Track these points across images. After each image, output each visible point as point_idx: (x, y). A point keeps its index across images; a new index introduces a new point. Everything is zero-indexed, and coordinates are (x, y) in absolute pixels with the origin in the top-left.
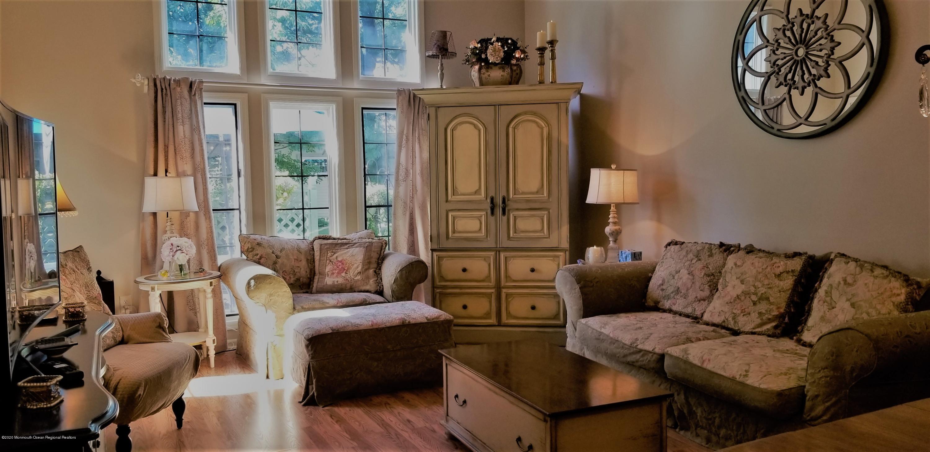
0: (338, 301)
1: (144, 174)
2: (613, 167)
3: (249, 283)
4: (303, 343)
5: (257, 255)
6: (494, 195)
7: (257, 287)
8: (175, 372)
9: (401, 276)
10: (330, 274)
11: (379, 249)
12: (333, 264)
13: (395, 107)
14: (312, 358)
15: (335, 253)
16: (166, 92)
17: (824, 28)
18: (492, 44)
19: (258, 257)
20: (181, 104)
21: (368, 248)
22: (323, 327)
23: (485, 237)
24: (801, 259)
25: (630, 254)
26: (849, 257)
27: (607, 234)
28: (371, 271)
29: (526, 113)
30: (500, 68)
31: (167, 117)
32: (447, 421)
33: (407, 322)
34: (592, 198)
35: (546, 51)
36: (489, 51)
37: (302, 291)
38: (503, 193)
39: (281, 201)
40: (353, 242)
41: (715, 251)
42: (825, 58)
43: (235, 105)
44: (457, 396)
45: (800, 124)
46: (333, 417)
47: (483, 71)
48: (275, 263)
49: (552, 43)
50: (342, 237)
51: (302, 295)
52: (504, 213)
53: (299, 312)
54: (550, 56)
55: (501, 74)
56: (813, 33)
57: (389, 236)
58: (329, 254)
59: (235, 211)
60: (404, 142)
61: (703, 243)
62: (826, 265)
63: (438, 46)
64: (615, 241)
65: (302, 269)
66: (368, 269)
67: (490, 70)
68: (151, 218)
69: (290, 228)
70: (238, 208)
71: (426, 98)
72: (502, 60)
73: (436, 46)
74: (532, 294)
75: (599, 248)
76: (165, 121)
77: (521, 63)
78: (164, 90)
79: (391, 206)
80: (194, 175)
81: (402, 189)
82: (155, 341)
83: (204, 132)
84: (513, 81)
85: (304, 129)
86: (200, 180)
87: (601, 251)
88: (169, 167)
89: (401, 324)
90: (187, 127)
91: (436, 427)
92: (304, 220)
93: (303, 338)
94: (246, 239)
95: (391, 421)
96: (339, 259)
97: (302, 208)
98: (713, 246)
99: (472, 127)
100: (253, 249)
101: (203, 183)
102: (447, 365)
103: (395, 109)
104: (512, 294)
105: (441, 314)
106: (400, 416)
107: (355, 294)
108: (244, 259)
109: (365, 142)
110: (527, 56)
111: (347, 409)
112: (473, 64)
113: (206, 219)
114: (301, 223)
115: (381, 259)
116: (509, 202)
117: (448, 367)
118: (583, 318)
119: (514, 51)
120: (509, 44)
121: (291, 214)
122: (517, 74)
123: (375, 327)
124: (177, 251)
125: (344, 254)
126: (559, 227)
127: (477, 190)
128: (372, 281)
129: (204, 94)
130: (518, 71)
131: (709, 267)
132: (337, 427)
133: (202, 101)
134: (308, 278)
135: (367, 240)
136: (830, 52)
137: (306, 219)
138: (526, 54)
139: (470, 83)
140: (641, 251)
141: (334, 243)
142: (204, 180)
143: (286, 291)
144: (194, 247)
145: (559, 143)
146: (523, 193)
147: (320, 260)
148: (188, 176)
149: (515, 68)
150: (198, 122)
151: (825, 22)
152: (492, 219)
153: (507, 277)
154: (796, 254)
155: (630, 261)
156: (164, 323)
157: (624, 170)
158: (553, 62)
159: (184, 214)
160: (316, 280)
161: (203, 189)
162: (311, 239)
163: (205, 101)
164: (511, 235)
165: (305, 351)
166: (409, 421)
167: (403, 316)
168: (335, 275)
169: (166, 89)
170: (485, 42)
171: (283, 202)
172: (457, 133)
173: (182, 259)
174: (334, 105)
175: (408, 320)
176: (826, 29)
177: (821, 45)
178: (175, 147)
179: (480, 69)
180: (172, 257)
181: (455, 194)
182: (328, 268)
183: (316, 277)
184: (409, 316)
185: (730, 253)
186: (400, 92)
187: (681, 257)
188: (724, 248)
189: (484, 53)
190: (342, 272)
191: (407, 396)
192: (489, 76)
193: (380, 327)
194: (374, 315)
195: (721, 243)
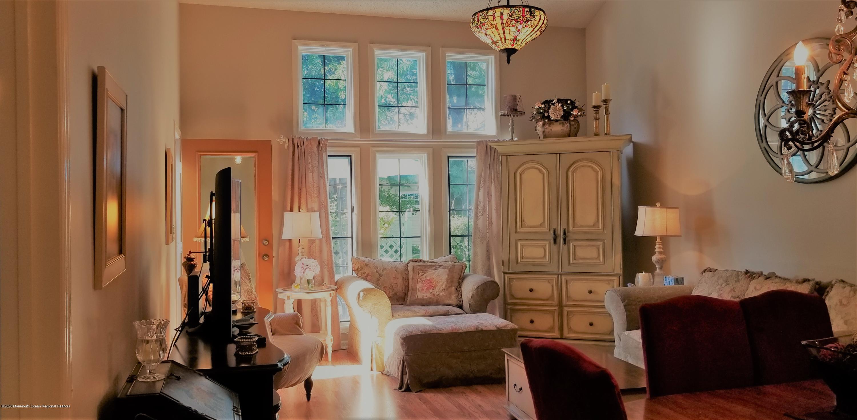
0: (427, 311)
1: (284, 210)
2: (658, 205)
3: (359, 294)
4: (399, 341)
5: (365, 273)
6: (556, 228)
7: (365, 298)
8: (308, 356)
9: (477, 292)
10: (420, 289)
11: (460, 271)
12: (423, 282)
13: (475, 155)
14: (406, 353)
15: (424, 273)
16: (301, 148)
17: (827, 92)
18: (553, 104)
19: (366, 275)
20: (311, 157)
21: (451, 269)
22: (414, 330)
23: (549, 262)
24: (809, 285)
25: (673, 279)
26: (847, 283)
27: (654, 262)
28: (453, 289)
29: (582, 160)
30: (560, 124)
31: (301, 167)
32: (509, 405)
33: (480, 328)
34: (639, 232)
35: (601, 109)
36: (551, 111)
37: (398, 303)
38: (564, 226)
39: (382, 231)
40: (439, 265)
41: (741, 277)
42: (829, 117)
43: (351, 156)
44: (515, 385)
45: (812, 171)
46: (421, 400)
47: (546, 126)
48: (378, 280)
49: (605, 101)
50: (430, 261)
51: (398, 306)
52: (565, 242)
53: (396, 318)
54: (605, 112)
55: (561, 128)
56: (819, 97)
57: (469, 261)
58: (420, 274)
59: (349, 238)
60: (482, 183)
61: (732, 270)
62: (827, 290)
63: (509, 107)
64: (661, 268)
65: (399, 286)
66: (451, 286)
67: (552, 125)
68: (287, 243)
69: (389, 254)
70: (351, 236)
71: (500, 149)
72: (562, 117)
73: (507, 107)
74: (590, 313)
75: (647, 274)
76: (299, 170)
77: (580, 119)
78: (300, 147)
79: (471, 236)
80: (319, 211)
81: (480, 222)
82: (293, 334)
83: (328, 177)
84: (571, 133)
85: (402, 174)
86: (323, 215)
87: (649, 276)
88: (301, 204)
89: (475, 330)
90: (316, 174)
91: (501, 411)
92: (401, 247)
93: (399, 337)
94: (356, 261)
95: (466, 405)
96: (428, 278)
97: (399, 236)
98: (740, 272)
99: (537, 171)
100: (362, 268)
101: (326, 217)
102: (508, 360)
103: (475, 157)
104: (572, 312)
105: (508, 324)
106: (473, 402)
107: (440, 307)
108: (354, 277)
109: (450, 183)
110: (583, 113)
111: (432, 395)
112: (538, 121)
113: (327, 244)
114: (399, 249)
115: (462, 279)
116: (569, 233)
117: (509, 362)
118: (627, 331)
119: (572, 110)
120: (568, 104)
121: (390, 242)
122: (575, 128)
123: (454, 331)
124: (306, 269)
125: (432, 274)
126: (613, 256)
127: (542, 223)
128: (453, 297)
129: (328, 149)
130: (576, 126)
131: (736, 290)
132: (424, 406)
133: (326, 154)
134: (404, 293)
135: (451, 263)
136: (832, 113)
137: (403, 246)
138: (583, 112)
139: (537, 137)
140: (683, 277)
141: (424, 265)
142: (326, 214)
143: (386, 302)
144: (319, 266)
145: (612, 185)
146: (581, 226)
147: (413, 279)
148: (315, 211)
149: (573, 123)
150: (323, 171)
151: (827, 88)
152: (554, 247)
153: (567, 297)
154: (806, 280)
155: (673, 285)
156: (300, 321)
157: (667, 208)
158: (607, 117)
159: (312, 241)
160: (409, 295)
161: (326, 221)
162: (406, 262)
163: (328, 154)
164: (571, 262)
165: (401, 347)
166: (480, 406)
167: (477, 324)
168: (425, 291)
169: (301, 146)
170: (548, 103)
171: (384, 231)
172: (525, 176)
173: (309, 275)
174: (426, 155)
175: (481, 327)
176: (829, 93)
177: (825, 106)
178: (306, 189)
179: (543, 125)
180: (302, 273)
181: (523, 227)
182: (419, 285)
183: (410, 292)
184: (481, 324)
185: (752, 279)
186: (479, 143)
187: (713, 282)
188: (749, 274)
189: (547, 112)
190: (431, 289)
191: (480, 388)
192: (551, 130)
193: (458, 331)
194: (453, 322)
195: (747, 270)
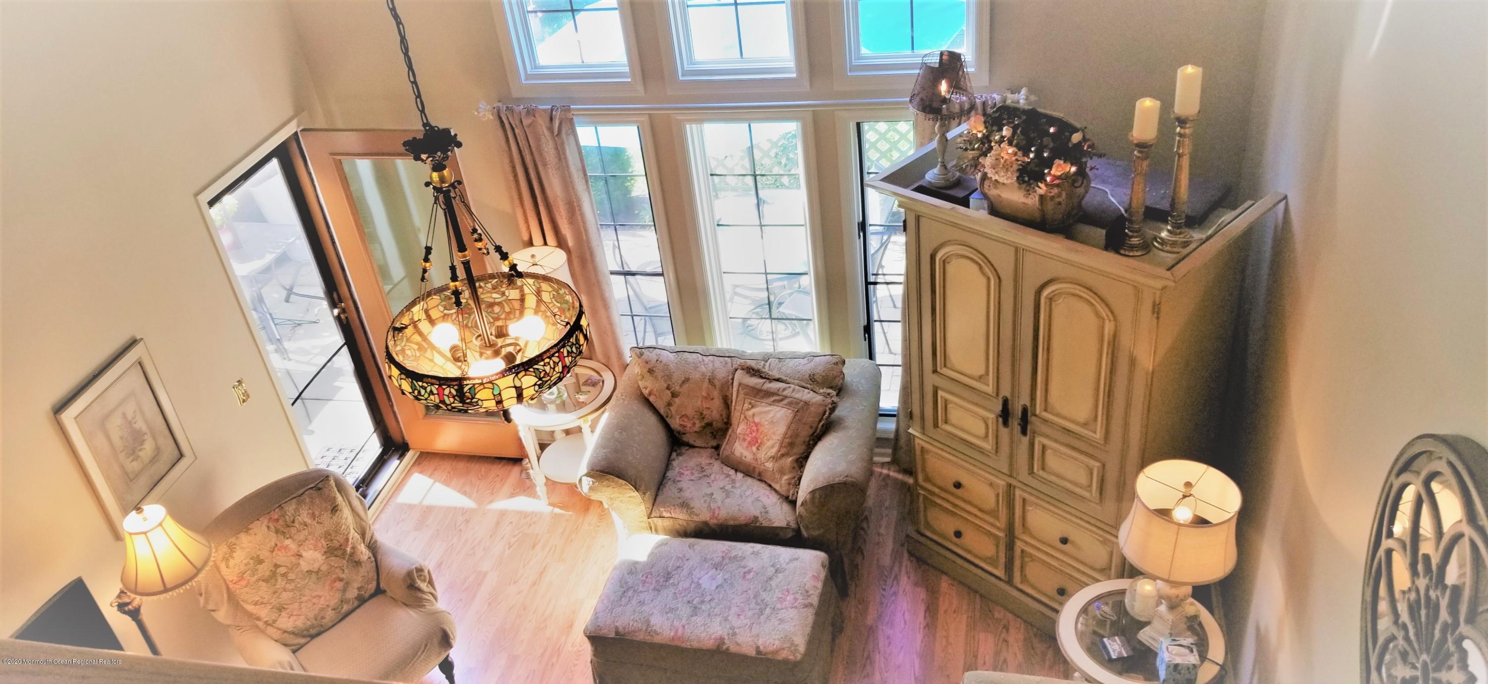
6: (1008, 395)
10: (741, 438)
12: (746, 424)
15: (753, 407)
18: (998, 144)
19: (647, 392)
23: (993, 452)
28: (789, 463)
29: (1073, 281)
30: (1020, 189)
37: (712, 443)
38: (1025, 400)
40: (784, 393)
48: (669, 405)
52: (1024, 432)
55: (1022, 200)
58: (746, 405)
65: (715, 412)
67: (1001, 187)
74: (1061, 572)
89: (715, 648)
96: (757, 420)
99: (975, 268)
100: (644, 376)
104: (1030, 556)
105: (782, 647)
116: (1033, 418)
119: (1048, 164)
123: (676, 643)
125: (764, 415)
127: (982, 376)
128: (786, 478)
143: (632, 496)
146: (1060, 416)
147: (736, 407)
149: (1054, 192)
152: (1004, 432)
153: (1024, 527)
160: (727, 438)
164: (1036, 471)
168: (746, 445)
172: (951, 269)
175: (727, 644)
179: (983, 179)
181: (947, 367)
182: (742, 428)
183: (729, 434)
190: (754, 446)
